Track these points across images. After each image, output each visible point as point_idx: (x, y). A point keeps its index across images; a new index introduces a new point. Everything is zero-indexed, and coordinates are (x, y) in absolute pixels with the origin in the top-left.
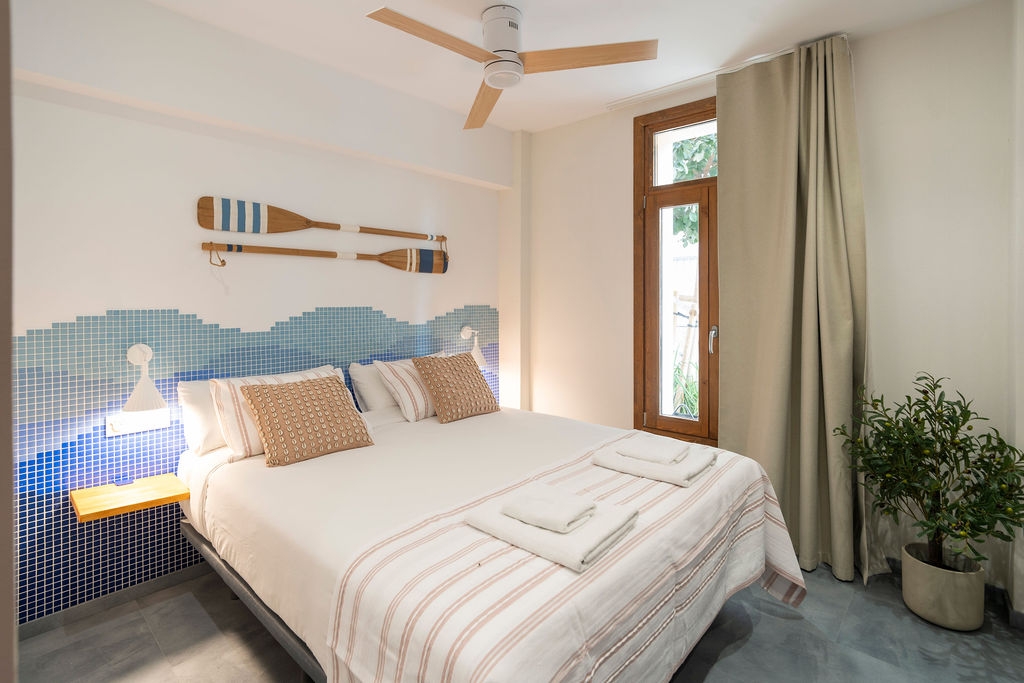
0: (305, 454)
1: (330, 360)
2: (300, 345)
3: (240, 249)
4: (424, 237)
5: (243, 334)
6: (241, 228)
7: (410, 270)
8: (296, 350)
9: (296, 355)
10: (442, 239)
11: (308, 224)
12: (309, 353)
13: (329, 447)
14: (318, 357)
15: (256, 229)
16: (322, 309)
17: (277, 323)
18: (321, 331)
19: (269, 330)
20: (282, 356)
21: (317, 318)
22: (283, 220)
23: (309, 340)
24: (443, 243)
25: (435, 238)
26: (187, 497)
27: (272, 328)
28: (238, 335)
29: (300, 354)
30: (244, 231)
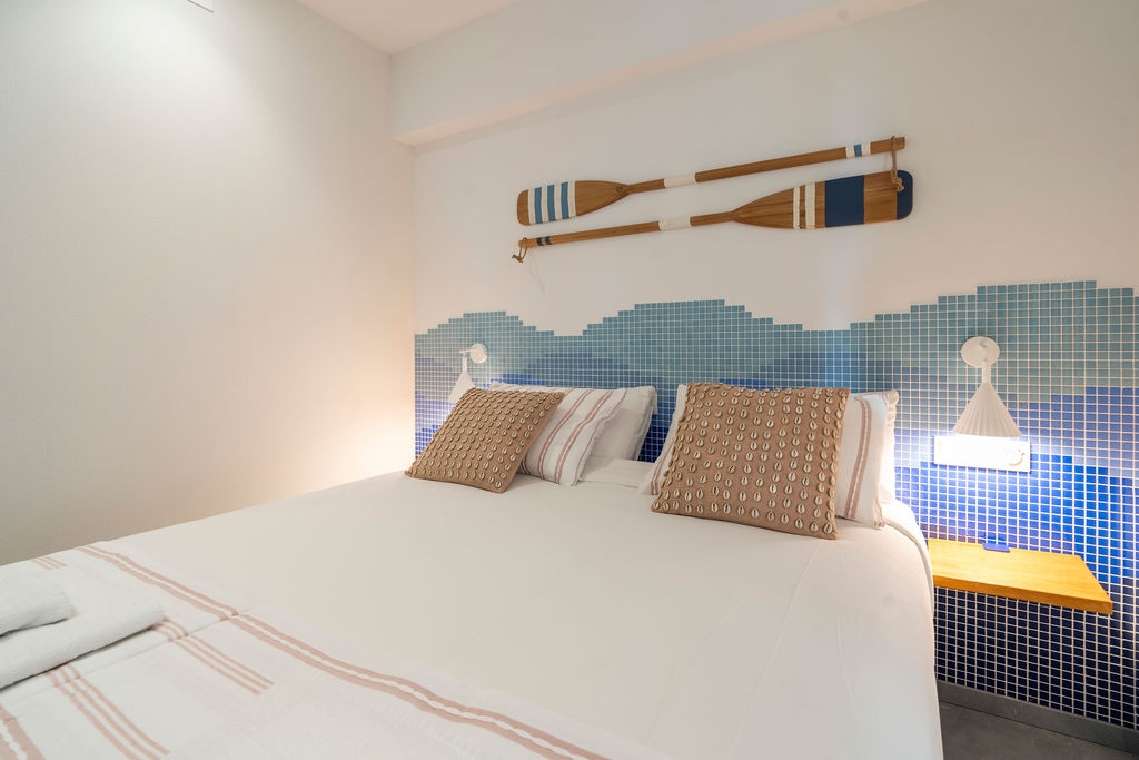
1: (654, 379)
2: (616, 355)
3: (548, 240)
4: (839, 154)
6: (552, 218)
7: (803, 225)
8: (611, 361)
9: (610, 367)
10: (893, 145)
11: (621, 191)
12: (627, 367)
14: (638, 373)
15: (566, 216)
16: (642, 306)
17: (589, 326)
18: (643, 337)
19: (581, 334)
20: (595, 367)
21: (637, 319)
22: (597, 194)
23: (626, 349)
25: (866, 149)
27: (585, 332)
29: (616, 367)
30: (554, 220)
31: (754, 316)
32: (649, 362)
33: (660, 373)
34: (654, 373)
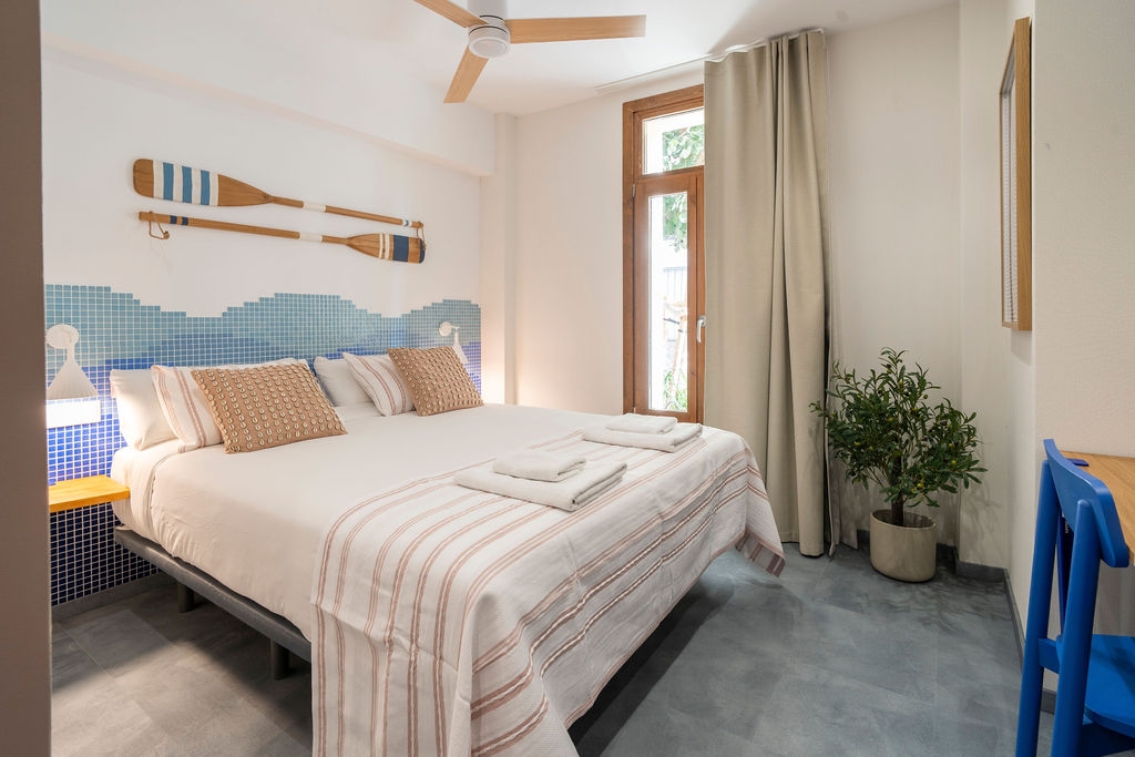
0: (271, 441)
1: (292, 352)
2: (257, 334)
3: (185, 221)
4: (399, 222)
5: (190, 319)
6: (187, 198)
7: (383, 257)
8: (252, 340)
9: (252, 345)
10: (419, 225)
11: (266, 199)
12: (268, 344)
13: (298, 434)
14: (278, 348)
15: (205, 201)
16: (282, 295)
17: (229, 309)
18: (282, 319)
19: (220, 316)
20: (236, 345)
21: (277, 305)
22: (236, 192)
23: (267, 329)
24: (420, 230)
25: (410, 224)
26: (127, 496)
27: (224, 314)
28: (184, 320)
29: (257, 344)
30: (190, 202)
31: (358, 308)
32: (287, 339)
33: (296, 348)
34: (292, 348)
